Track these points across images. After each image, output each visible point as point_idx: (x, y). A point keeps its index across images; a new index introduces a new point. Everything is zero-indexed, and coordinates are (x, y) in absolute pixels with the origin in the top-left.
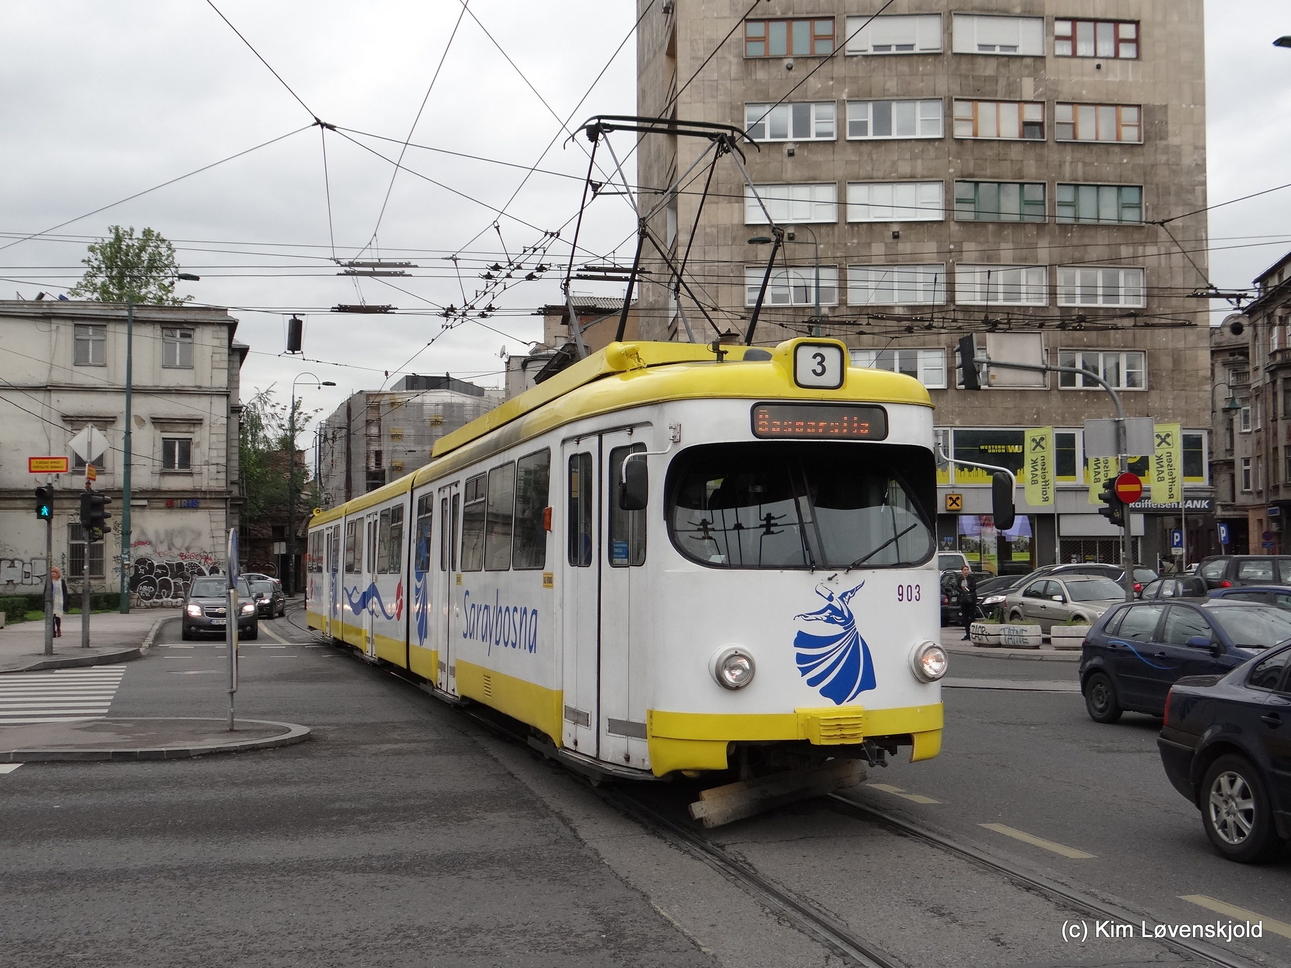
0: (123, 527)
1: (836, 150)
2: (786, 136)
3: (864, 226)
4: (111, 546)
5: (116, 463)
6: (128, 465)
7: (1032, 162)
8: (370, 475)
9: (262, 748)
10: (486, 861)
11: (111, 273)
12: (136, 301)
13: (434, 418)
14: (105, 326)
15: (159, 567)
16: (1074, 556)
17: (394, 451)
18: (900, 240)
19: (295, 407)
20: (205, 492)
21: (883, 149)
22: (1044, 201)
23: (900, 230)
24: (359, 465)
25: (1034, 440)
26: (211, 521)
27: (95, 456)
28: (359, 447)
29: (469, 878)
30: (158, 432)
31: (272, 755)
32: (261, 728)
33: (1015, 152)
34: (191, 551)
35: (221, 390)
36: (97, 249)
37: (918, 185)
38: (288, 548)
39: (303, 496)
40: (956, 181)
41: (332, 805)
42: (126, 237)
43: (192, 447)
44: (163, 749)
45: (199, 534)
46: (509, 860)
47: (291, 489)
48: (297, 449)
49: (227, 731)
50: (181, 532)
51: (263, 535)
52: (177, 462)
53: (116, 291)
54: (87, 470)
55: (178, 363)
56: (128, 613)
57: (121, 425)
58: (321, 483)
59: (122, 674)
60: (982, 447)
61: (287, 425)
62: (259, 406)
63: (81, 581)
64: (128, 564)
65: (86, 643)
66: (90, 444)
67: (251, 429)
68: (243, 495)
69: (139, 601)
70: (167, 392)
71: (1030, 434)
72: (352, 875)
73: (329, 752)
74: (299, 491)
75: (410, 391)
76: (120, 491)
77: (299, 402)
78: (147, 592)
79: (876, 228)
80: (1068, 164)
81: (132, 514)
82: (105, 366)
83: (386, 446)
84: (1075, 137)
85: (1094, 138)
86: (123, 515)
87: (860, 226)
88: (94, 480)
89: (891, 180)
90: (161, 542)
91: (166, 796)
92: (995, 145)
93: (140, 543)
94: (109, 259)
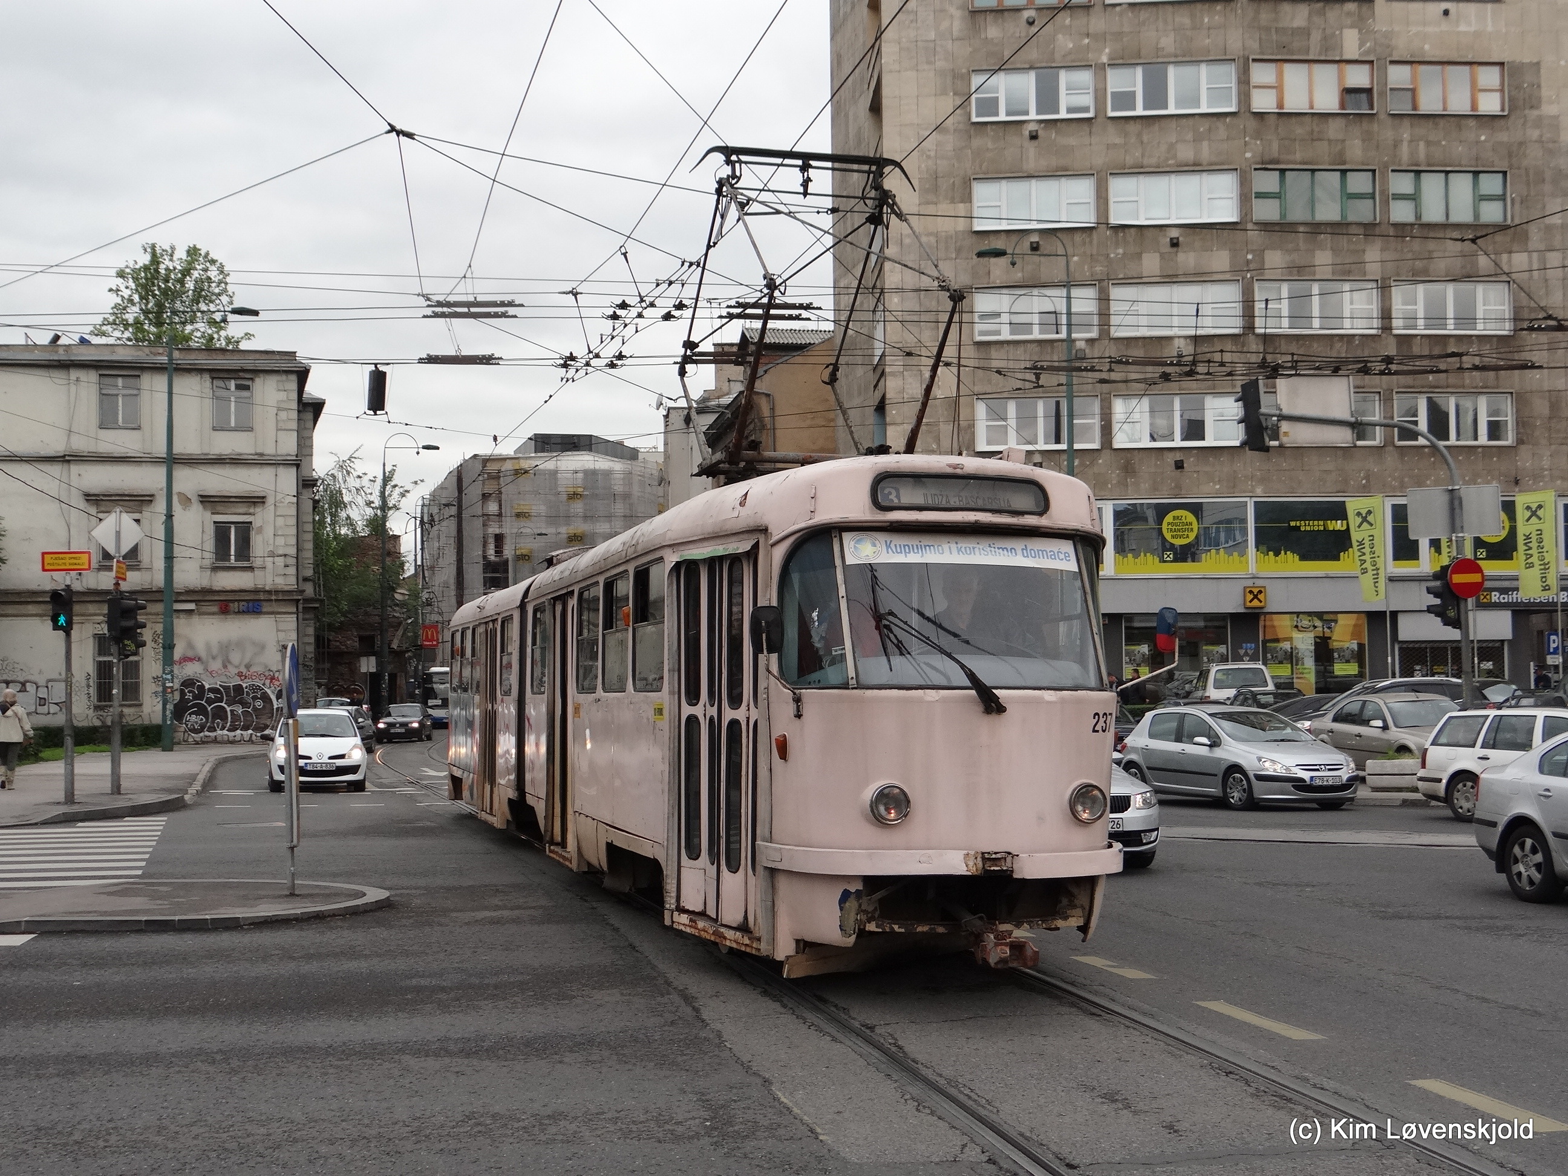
0: (163, 639)
1: (1094, 130)
2: (1027, 113)
3: (1132, 230)
4: (150, 663)
5: (154, 556)
6: (169, 558)
7: (1357, 142)
8: (489, 566)
9: (329, 916)
10: (584, 1043)
11: (146, 305)
12: (180, 341)
13: (572, 490)
14: (139, 376)
15: (211, 690)
16: (1418, 667)
17: (519, 535)
18: (1180, 249)
19: (386, 479)
20: (269, 592)
21: (1156, 127)
22: (1374, 193)
23: (1181, 235)
24: (474, 553)
25: (1359, 514)
26: (278, 630)
27: (125, 548)
28: (474, 530)
29: (560, 1062)
30: (208, 514)
31: (339, 923)
32: (327, 892)
33: (1334, 129)
34: (253, 669)
35: (289, 458)
36: (128, 274)
37: (1204, 175)
38: (379, 664)
39: (397, 596)
40: (1255, 169)
41: (408, 982)
42: (165, 257)
43: (253, 534)
44: (207, 917)
45: (263, 647)
46: (612, 1043)
47: (382, 587)
48: (391, 533)
49: (286, 896)
50: (240, 644)
51: (347, 647)
52: (233, 552)
53: (153, 329)
54: (115, 564)
55: (233, 424)
56: (171, 750)
57: (160, 506)
58: (424, 577)
59: (161, 828)
60: (1293, 524)
61: (377, 502)
62: (340, 476)
63: (111, 710)
64: (171, 687)
65: (117, 789)
66: (118, 534)
67: (330, 508)
68: (320, 595)
69: (186, 734)
70: (220, 461)
71: (1354, 505)
72: (423, 1059)
73: (411, 921)
74: (393, 590)
75: (539, 454)
76: (159, 591)
77: (392, 472)
78: (196, 723)
79: (1149, 233)
80: (1405, 144)
81: (175, 621)
82: (139, 428)
83: (509, 528)
84: (1415, 108)
85: (1441, 108)
86: (164, 623)
87: (1127, 230)
88: (125, 579)
89: (1168, 169)
90: (214, 658)
91: (209, 970)
92: (1308, 119)
93: (186, 659)
94: (144, 286)
